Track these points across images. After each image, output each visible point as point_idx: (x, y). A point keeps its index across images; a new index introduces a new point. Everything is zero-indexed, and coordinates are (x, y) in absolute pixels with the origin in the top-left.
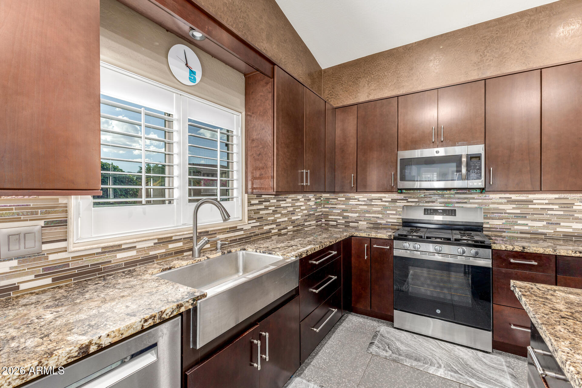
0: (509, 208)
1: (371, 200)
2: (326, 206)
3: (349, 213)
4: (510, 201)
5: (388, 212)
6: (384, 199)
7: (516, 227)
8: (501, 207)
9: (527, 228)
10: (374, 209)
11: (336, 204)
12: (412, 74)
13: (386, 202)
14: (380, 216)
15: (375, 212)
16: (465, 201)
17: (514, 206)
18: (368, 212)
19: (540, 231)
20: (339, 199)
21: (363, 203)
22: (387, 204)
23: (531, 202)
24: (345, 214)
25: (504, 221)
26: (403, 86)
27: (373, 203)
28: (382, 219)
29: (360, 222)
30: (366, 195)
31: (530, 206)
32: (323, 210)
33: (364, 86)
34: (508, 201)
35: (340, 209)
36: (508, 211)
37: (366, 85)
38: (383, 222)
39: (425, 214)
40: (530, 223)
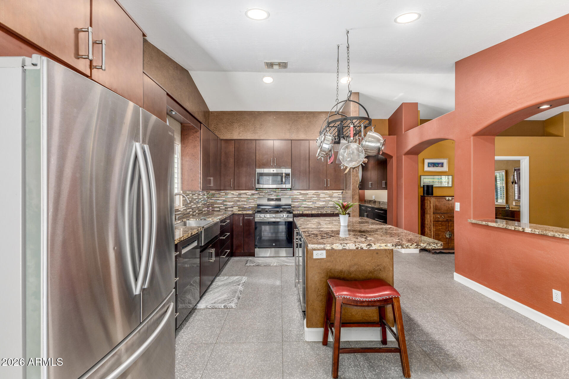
0: (300, 197)
1: (240, 194)
2: (212, 199)
3: (227, 202)
4: (301, 194)
5: (250, 201)
6: (247, 194)
7: (303, 205)
8: (298, 196)
9: (306, 205)
10: (242, 199)
11: (219, 197)
12: (262, 127)
13: (248, 195)
14: (245, 203)
15: (243, 201)
16: (284, 194)
17: (302, 196)
18: (239, 201)
19: (310, 206)
20: (221, 194)
21: (236, 196)
22: (249, 196)
23: (307, 194)
24: (225, 203)
25: (299, 203)
26: (257, 133)
27: (241, 196)
28: (246, 205)
29: (234, 208)
30: (238, 191)
31: (307, 196)
32: (211, 201)
33: (236, 128)
34: (300, 194)
35: (222, 200)
36: (300, 198)
37: (238, 128)
38: (247, 206)
39: (268, 201)
40: (308, 203)
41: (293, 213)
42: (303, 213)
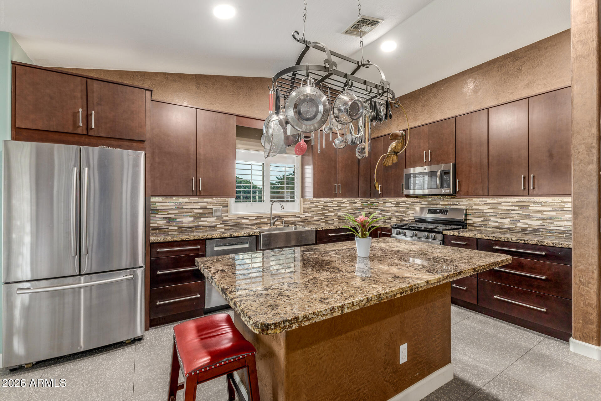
0: (485, 209)
1: (398, 203)
2: (372, 207)
3: (385, 212)
4: (486, 204)
5: (409, 212)
6: (407, 203)
7: (490, 223)
8: (480, 208)
9: (497, 224)
10: (401, 209)
11: (378, 206)
12: (424, 110)
13: (408, 204)
14: (404, 215)
15: (401, 212)
17: (489, 207)
18: (396, 211)
19: (506, 226)
20: (380, 202)
21: (394, 205)
22: (408, 206)
23: (499, 204)
24: (383, 213)
25: (482, 219)
26: (419, 119)
27: (400, 205)
28: (405, 217)
29: (392, 219)
30: (396, 199)
31: (499, 207)
32: (370, 210)
33: (395, 120)
34: (485, 204)
35: (380, 209)
36: (485, 211)
37: (396, 119)
38: (406, 219)
39: (428, 213)
40: (500, 220)
41: (443, 233)
42: (460, 235)
